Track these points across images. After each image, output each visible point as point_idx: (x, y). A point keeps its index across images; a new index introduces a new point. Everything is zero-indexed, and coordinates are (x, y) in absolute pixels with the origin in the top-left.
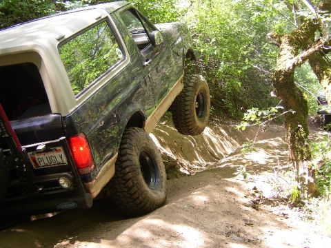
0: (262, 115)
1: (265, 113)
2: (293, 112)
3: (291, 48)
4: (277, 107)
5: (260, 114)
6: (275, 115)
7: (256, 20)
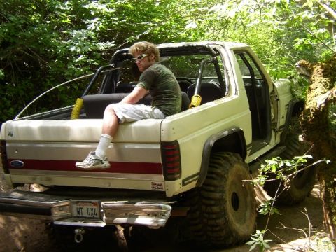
0: (285, 166)
1: (288, 164)
2: (328, 161)
3: (324, 80)
4: (305, 156)
5: (281, 165)
6: (303, 167)
7: (299, 47)
